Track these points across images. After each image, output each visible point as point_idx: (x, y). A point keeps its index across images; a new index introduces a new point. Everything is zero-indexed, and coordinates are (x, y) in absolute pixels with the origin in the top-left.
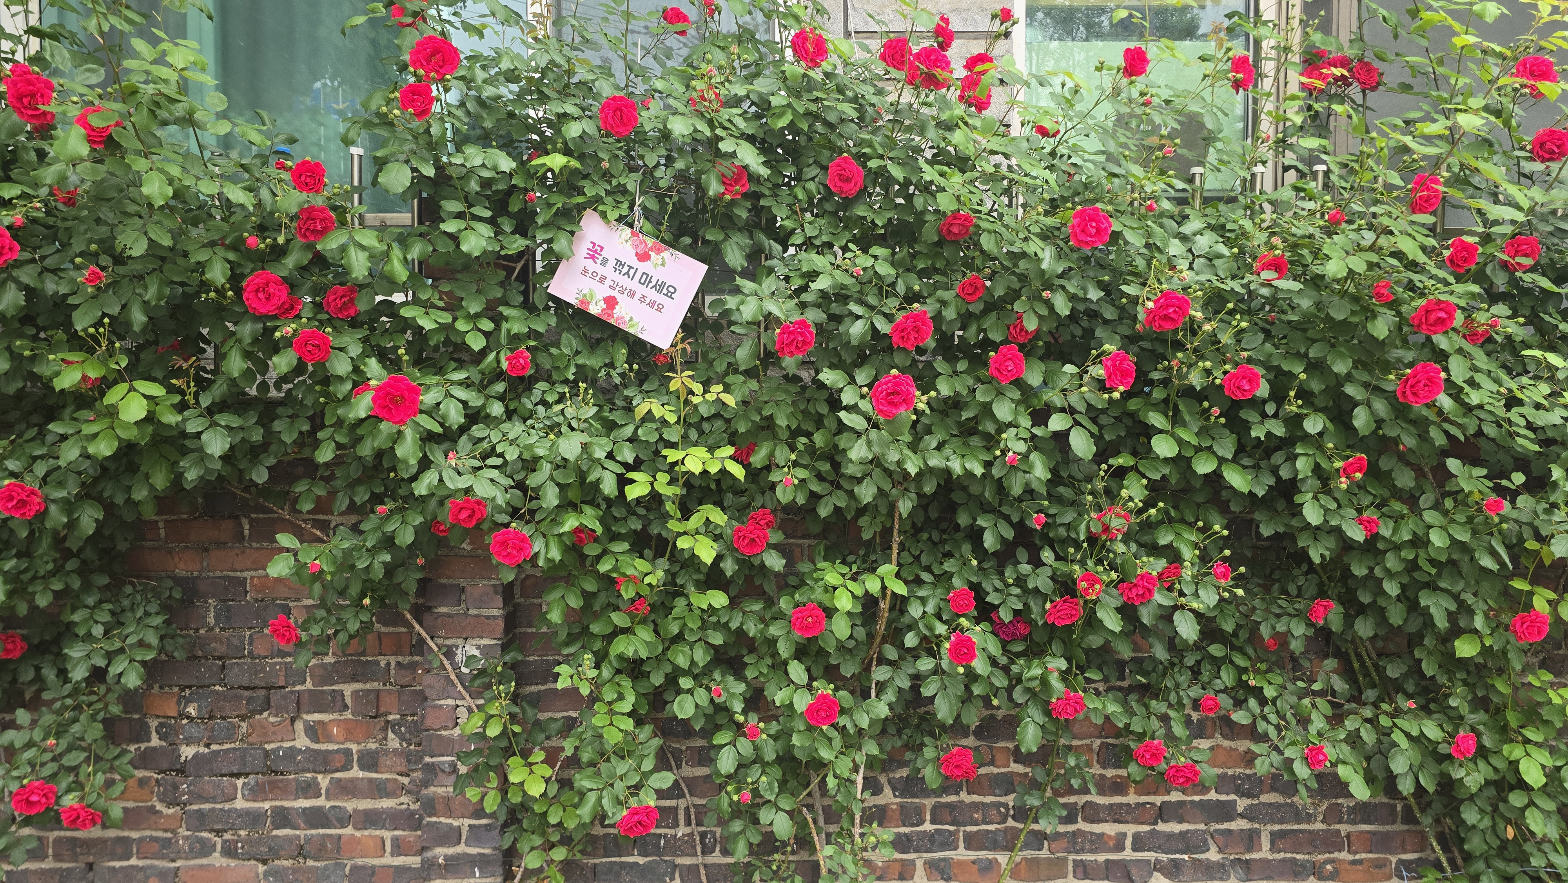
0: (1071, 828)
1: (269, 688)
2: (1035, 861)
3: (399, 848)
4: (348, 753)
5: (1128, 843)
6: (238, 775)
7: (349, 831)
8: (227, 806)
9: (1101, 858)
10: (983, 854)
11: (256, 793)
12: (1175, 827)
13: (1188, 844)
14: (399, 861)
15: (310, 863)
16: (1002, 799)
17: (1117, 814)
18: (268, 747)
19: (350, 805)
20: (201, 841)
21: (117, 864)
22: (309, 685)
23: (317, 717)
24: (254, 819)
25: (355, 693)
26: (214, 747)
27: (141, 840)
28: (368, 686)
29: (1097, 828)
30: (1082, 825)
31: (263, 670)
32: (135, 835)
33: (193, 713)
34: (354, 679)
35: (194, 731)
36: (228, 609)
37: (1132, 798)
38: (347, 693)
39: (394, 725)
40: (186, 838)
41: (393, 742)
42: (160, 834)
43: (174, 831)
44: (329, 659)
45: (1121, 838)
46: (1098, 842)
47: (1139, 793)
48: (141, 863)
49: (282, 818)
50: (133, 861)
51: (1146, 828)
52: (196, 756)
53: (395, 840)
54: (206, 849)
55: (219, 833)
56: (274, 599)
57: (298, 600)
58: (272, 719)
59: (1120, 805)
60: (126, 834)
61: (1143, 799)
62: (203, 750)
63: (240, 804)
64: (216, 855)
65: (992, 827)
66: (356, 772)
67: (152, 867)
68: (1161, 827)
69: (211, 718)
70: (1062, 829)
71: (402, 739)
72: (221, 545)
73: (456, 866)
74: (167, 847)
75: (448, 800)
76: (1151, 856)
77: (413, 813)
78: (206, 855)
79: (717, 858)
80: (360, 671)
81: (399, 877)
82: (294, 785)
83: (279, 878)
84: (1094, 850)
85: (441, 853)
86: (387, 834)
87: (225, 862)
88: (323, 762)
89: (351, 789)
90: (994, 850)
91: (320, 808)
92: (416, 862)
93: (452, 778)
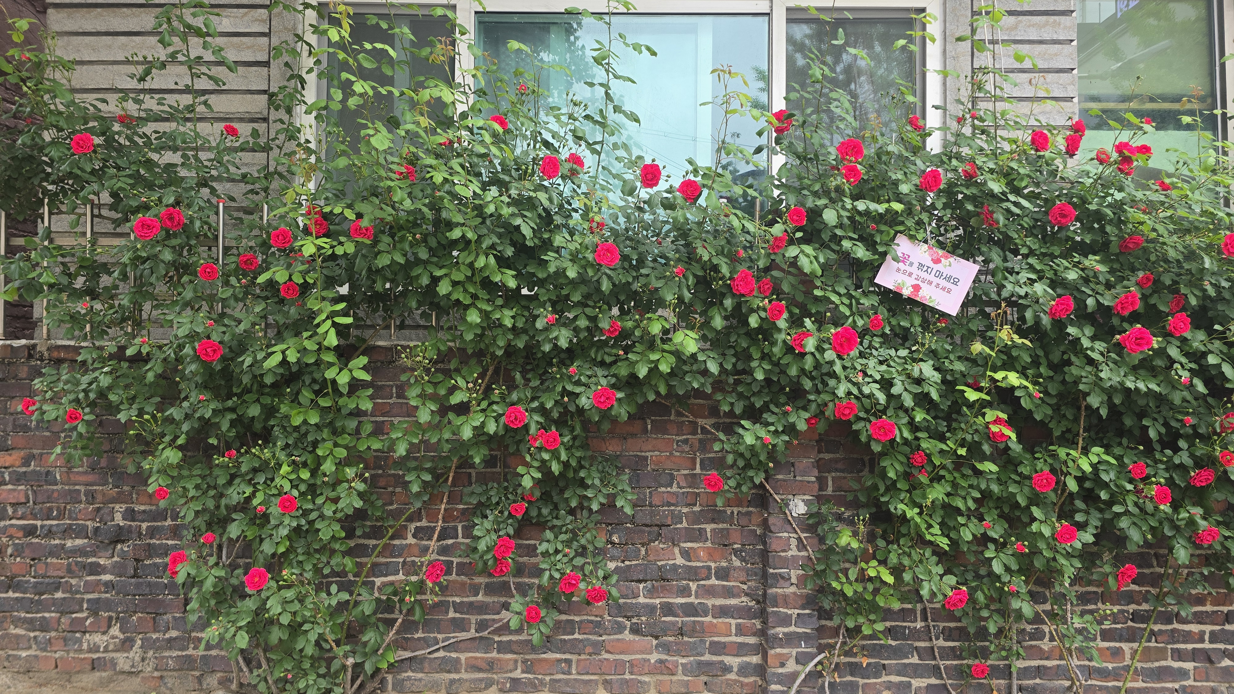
0: (1169, 627)
1: (660, 526)
2: (1147, 648)
3: (741, 631)
4: (709, 568)
5: (1207, 637)
6: (639, 581)
7: (709, 619)
8: (634, 601)
9: (1190, 646)
10: (1112, 644)
11: (651, 593)
14: (740, 639)
15: (686, 639)
16: (1125, 608)
17: (1199, 618)
18: (659, 563)
19: (710, 602)
20: (617, 623)
21: (566, 637)
22: (684, 524)
23: (689, 545)
24: (651, 609)
25: (713, 530)
26: (627, 563)
27: (581, 622)
28: (721, 526)
29: (1186, 628)
30: (1176, 626)
31: (658, 514)
32: (577, 619)
33: (617, 541)
34: (713, 521)
35: (615, 552)
36: (638, 475)
37: (1209, 608)
38: (708, 530)
39: (735, 551)
40: (609, 621)
41: (737, 563)
42: (593, 618)
43: (601, 617)
44: (697, 509)
45: (1203, 633)
46: (1188, 637)
47: (1213, 604)
48: (581, 637)
49: (668, 610)
50: (576, 636)
51: (1218, 628)
52: (617, 568)
53: (738, 626)
54: (620, 629)
55: (628, 618)
56: (664, 470)
57: (679, 470)
58: (661, 546)
59: (1202, 612)
60: (571, 618)
61: (1216, 608)
62: (620, 564)
63: (642, 600)
64: (627, 632)
65: (1119, 626)
66: (713, 581)
67: (588, 639)
68: (1228, 627)
69: (626, 544)
70: (1164, 627)
71: (743, 560)
72: (633, 435)
73: (791, 640)
74: (597, 627)
75: (785, 597)
76: (1222, 646)
77: (750, 608)
78: (621, 633)
79: (941, 643)
80: (716, 516)
81: (741, 649)
82: (675, 588)
83: (666, 648)
84: (1185, 642)
85: (780, 631)
86: (733, 622)
87: (631, 637)
88: (693, 574)
89: (711, 592)
90: (1120, 641)
91: (692, 604)
92: (752, 640)
93: (788, 583)
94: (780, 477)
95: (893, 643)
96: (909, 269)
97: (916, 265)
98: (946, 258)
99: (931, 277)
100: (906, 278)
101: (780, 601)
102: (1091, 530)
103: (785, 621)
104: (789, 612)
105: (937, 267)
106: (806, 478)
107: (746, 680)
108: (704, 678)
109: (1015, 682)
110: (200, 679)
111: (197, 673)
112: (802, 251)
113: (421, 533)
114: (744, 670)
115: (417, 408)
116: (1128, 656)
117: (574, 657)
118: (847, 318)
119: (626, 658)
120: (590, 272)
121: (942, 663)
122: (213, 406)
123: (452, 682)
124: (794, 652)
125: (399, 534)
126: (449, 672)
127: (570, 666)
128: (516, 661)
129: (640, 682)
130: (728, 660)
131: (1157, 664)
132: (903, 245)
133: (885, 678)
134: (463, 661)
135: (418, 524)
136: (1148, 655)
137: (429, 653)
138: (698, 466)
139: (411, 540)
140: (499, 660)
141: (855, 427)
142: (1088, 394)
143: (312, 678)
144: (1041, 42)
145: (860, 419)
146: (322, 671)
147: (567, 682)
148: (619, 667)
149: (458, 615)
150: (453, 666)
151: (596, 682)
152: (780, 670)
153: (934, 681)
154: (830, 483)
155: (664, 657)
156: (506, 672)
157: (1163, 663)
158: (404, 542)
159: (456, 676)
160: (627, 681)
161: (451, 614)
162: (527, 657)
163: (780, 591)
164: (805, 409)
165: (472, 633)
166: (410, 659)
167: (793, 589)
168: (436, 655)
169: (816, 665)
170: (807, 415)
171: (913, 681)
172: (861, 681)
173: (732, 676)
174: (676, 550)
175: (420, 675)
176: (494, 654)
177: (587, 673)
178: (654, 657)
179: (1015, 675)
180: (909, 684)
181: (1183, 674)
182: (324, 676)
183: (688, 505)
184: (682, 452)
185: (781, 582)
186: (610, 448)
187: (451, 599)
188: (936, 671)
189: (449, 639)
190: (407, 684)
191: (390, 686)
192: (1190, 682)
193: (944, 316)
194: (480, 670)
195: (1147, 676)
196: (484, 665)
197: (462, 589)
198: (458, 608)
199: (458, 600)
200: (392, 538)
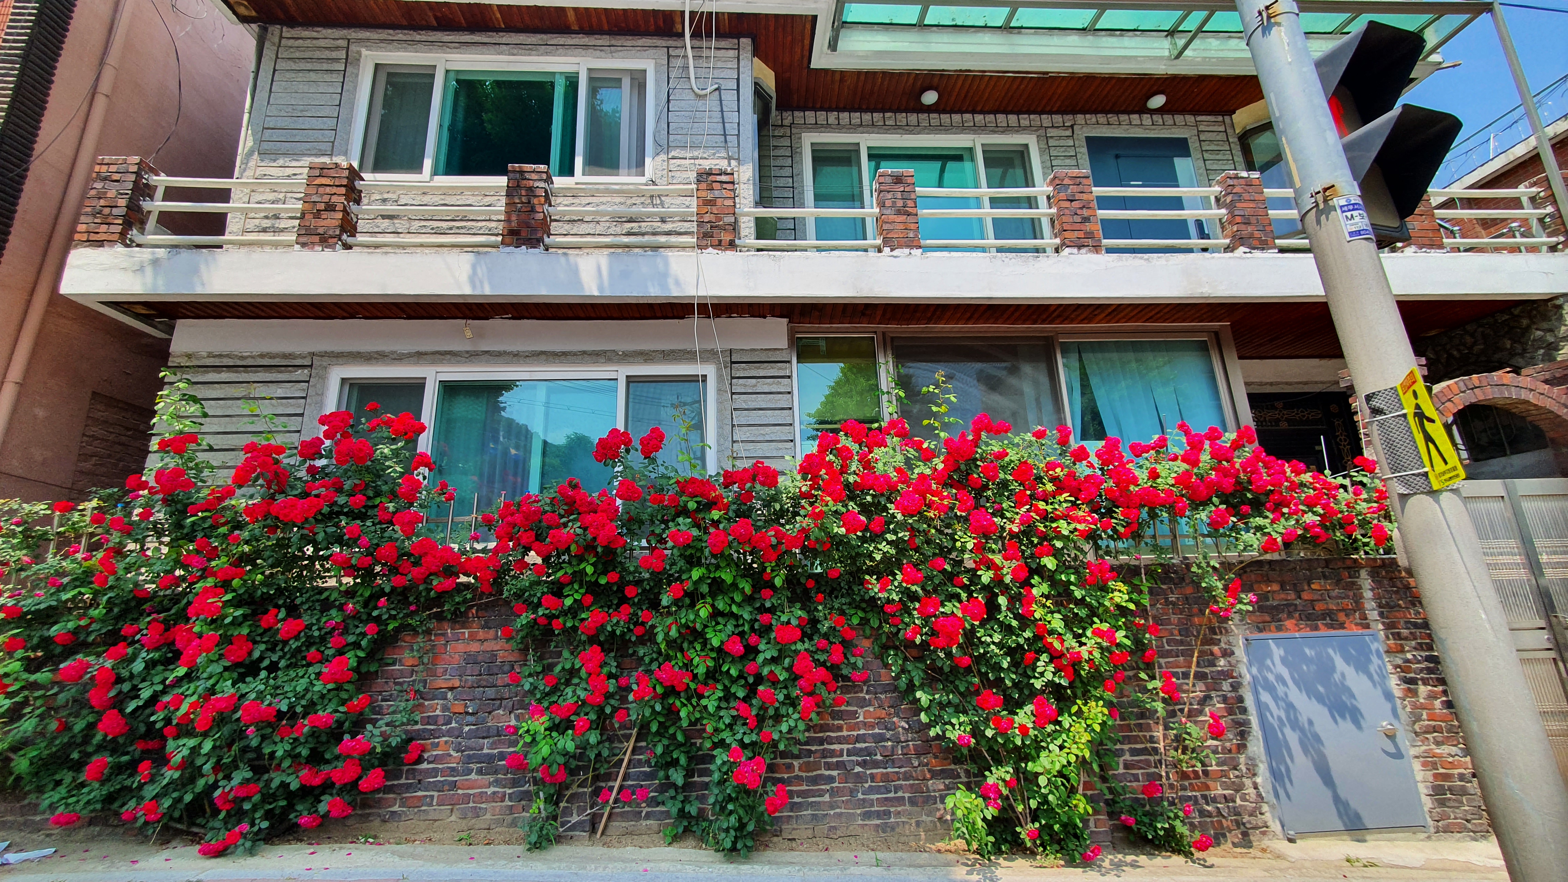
2: (809, 762)
9: (835, 760)
12: (864, 745)
13: (869, 752)
29: (832, 747)
30: (826, 746)
32: (440, 766)
45: (842, 750)
46: (833, 754)
50: (439, 778)
54: (470, 772)
55: (476, 764)
62: (473, 726)
63: (485, 751)
64: (474, 773)
67: (447, 780)
68: (858, 745)
72: (490, 639)
74: (453, 771)
76: (854, 758)
78: (470, 774)
82: (508, 741)
83: (499, 783)
84: (831, 757)
87: (477, 776)
116: (797, 769)
117: (436, 794)
119: (472, 791)
127: (432, 800)
128: (395, 799)
129: (479, 808)
131: (815, 773)
136: (806, 768)
147: (428, 812)
148: (467, 798)
151: (450, 811)
155: (497, 789)
156: (388, 807)
157: (819, 772)
160: (471, 808)
162: (403, 795)
174: (513, 715)
176: (381, 795)
177: (443, 805)
178: (490, 791)
181: (831, 779)
192: (836, 784)
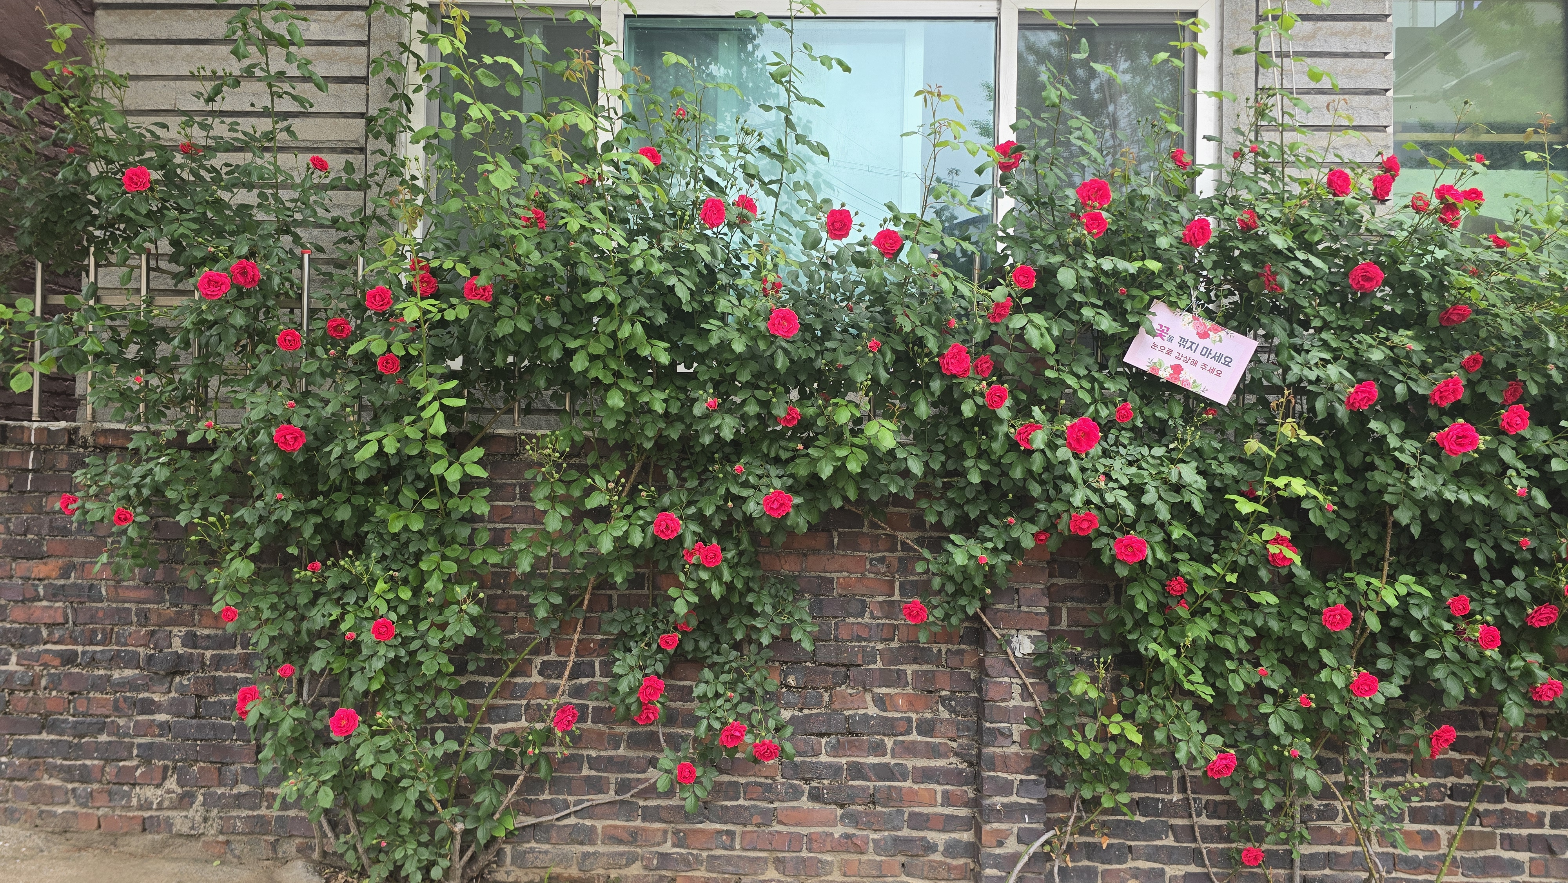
0: (1499, 807)
1: (848, 666)
2: (1470, 833)
3: (948, 799)
4: (909, 720)
5: (1547, 820)
6: (821, 735)
7: (908, 784)
8: (814, 760)
9: (1525, 832)
10: (1424, 827)
11: (836, 750)
14: (947, 811)
15: (879, 808)
16: (1442, 781)
17: (1537, 796)
18: (847, 713)
19: (910, 763)
20: (792, 786)
21: (729, 803)
22: (879, 664)
23: (885, 690)
24: (835, 771)
25: (915, 673)
26: (806, 711)
27: (748, 784)
28: (925, 667)
29: (1521, 808)
30: (1507, 805)
31: (846, 651)
32: (742, 780)
33: (793, 684)
34: (915, 661)
35: (792, 698)
36: (821, 601)
37: (1550, 783)
38: (909, 672)
39: (943, 700)
40: (783, 784)
41: (944, 714)
42: (762, 780)
43: (773, 778)
44: (895, 645)
45: (1541, 816)
46: (1522, 820)
47: (1556, 778)
48: (747, 803)
49: (857, 771)
50: (741, 802)
51: (1562, 809)
52: (793, 717)
53: (945, 793)
54: (796, 794)
55: (807, 781)
56: (854, 595)
57: (872, 596)
58: (849, 691)
59: (1541, 789)
60: (735, 779)
61: (1559, 784)
62: (797, 713)
63: (824, 758)
64: (805, 798)
65: (1433, 804)
66: (915, 737)
67: (756, 807)
69: (805, 688)
70: (1491, 807)
71: (952, 710)
72: (816, 551)
73: (1011, 812)
74: (767, 791)
75: (1005, 758)
77: (961, 771)
78: (797, 799)
79: (1204, 820)
80: (919, 655)
81: (948, 823)
82: (866, 745)
83: (853, 819)
84: (1518, 826)
85: (998, 801)
86: (939, 788)
87: (810, 805)
88: (889, 727)
89: (911, 750)
90: (1435, 823)
91: (887, 765)
92: (962, 812)
93: (1009, 741)
94: (1001, 606)
95: (1143, 820)
96: (1168, 345)
97: (1177, 339)
98: (1216, 331)
99: (1197, 356)
100: (1163, 356)
101: (998, 763)
102: (1397, 681)
103: (1005, 788)
104: (1010, 777)
105: (1203, 343)
106: (1034, 609)
107: (955, 862)
108: (902, 859)
109: (1298, 873)
110: (274, 846)
111: (271, 838)
112: (1030, 321)
113: (550, 670)
114: (951, 849)
115: (545, 512)
116: (1444, 842)
117: (738, 829)
118: (1088, 406)
119: (804, 831)
120: (762, 346)
121: (1204, 847)
122: (293, 507)
123: (586, 856)
124: (1015, 828)
125: (522, 670)
126: (582, 843)
127: (733, 840)
128: (665, 832)
129: (820, 861)
130: (932, 836)
131: (1481, 854)
132: (1160, 315)
133: (1131, 864)
134: (599, 831)
135: (546, 658)
136: (1469, 841)
137: (558, 819)
138: (897, 591)
139: (536, 678)
140: (644, 830)
141: (1095, 545)
142: (1396, 507)
143: (411, 846)
144: (1346, 55)
145: (1101, 534)
146: (425, 838)
147: (729, 859)
148: (794, 841)
149: (593, 773)
150: (587, 836)
151: (765, 860)
152: (998, 851)
153: (1193, 869)
154: (1064, 615)
155: (851, 831)
156: (653, 845)
157: (1490, 852)
158: (528, 680)
159: (590, 849)
160: (804, 860)
161: (586, 772)
162: (680, 827)
163: (998, 750)
164: (1032, 521)
165: (611, 796)
166: (534, 826)
167: (1015, 749)
168: (566, 822)
169: (1043, 845)
170: (1035, 529)
171: (1167, 868)
172: (1101, 867)
173: (937, 857)
174: (868, 697)
175: (546, 847)
176: (638, 823)
177: (755, 849)
178: (838, 831)
179: (1298, 863)
180: (1162, 872)
181: (1515, 867)
182: (426, 845)
183: (883, 640)
184: (877, 573)
185: (1000, 739)
186: (787, 567)
187: (585, 753)
188: (1196, 856)
189: (582, 801)
190: (530, 857)
191: (508, 860)
192: (1524, 878)
193: (1211, 405)
194: (620, 842)
195: (1469, 869)
196: (625, 836)
197: (599, 740)
198: (594, 763)
199: (594, 753)
200: (513, 674)
